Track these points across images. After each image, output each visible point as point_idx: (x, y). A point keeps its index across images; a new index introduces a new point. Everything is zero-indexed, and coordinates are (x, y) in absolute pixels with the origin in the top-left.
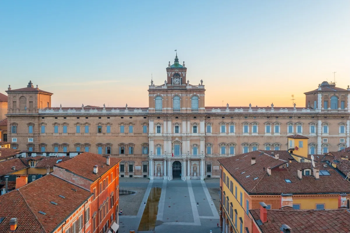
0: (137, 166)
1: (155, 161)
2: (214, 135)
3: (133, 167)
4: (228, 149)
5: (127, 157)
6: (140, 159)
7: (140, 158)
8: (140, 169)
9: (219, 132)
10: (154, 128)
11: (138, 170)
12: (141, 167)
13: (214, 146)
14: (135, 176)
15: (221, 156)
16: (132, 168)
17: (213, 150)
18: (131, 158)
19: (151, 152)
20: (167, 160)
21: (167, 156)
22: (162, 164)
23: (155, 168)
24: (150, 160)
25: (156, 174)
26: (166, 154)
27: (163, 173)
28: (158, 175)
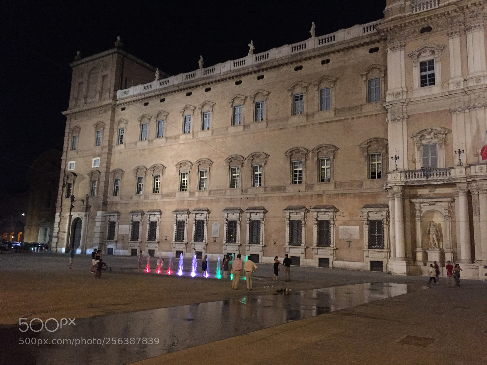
0: (345, 223)
1: (413, 200)
3: (332, 231)
5: (310, 193)
6: (357, 199)
7: (356, 195)
8: (357, 236)
10: (408, 72)
11: (349, 242)
12: (361, 231)
14: (339, 264)
16: (328, 232)
18: (324, 197)
19: (396, 160)
20: (469, 190)
21: (468, 169)
22: (447, 210)
23: (414, 230)
24: (391, 197)
25: (419, 256)
26: (464, 161)
27: (452, 250)
28: (429, 260)
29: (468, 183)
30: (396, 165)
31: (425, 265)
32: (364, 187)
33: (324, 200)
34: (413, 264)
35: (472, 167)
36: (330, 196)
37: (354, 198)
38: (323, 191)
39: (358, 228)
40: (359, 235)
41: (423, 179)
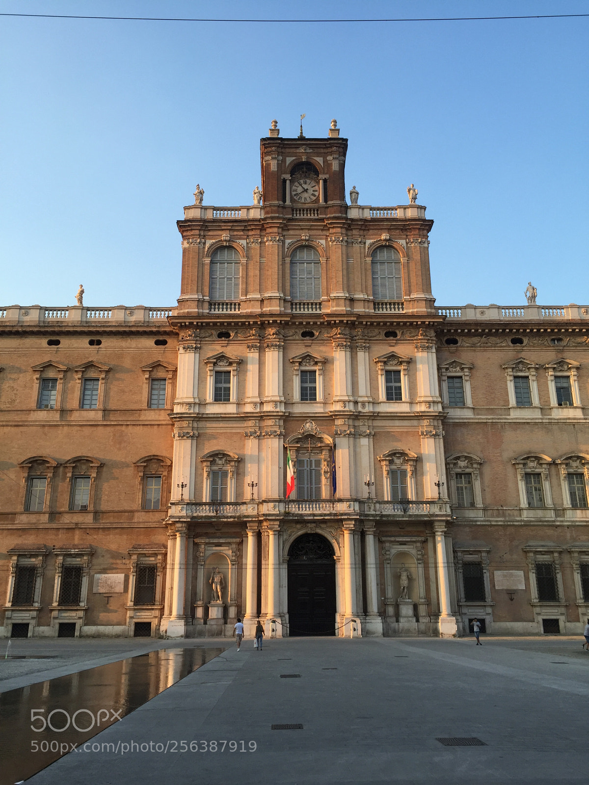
0: (105, 571)
1: (197, 540)
2: (483, 418)
3: (85, 581)
4: (560, 485)
5: (55, 525)
6: (124, 537)
7: (123, 531)
8: (120, 588)
9: (507, 401)
11: (107, 597)
12: (126, 581)
13: (487, 469)
14: (89, 629)
15: (526, 515)
16: (79, 583)
17: (483, 490)
18: (77, 532)
19: (182, 488)
20: (259, 530)
21: (261, 505)
22: (234, 552)
23: (195, 577)
24: (171, 536)
25: (200, 612)
26: (255, 497)
27: (236, 602)
28: (210, 617)
29: (260, 522)
30: (182, 495)
31: (205, 623)
32: (136, 520)
33: (77, 537)
34: (191, 623)
35: (265, 504)
36: (86, 530)
37: (121, 535)
38: (77, 524)
39: (122, 576)
40: (123, 586)
41: (212, 514)
